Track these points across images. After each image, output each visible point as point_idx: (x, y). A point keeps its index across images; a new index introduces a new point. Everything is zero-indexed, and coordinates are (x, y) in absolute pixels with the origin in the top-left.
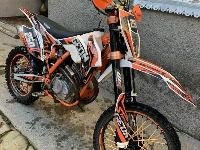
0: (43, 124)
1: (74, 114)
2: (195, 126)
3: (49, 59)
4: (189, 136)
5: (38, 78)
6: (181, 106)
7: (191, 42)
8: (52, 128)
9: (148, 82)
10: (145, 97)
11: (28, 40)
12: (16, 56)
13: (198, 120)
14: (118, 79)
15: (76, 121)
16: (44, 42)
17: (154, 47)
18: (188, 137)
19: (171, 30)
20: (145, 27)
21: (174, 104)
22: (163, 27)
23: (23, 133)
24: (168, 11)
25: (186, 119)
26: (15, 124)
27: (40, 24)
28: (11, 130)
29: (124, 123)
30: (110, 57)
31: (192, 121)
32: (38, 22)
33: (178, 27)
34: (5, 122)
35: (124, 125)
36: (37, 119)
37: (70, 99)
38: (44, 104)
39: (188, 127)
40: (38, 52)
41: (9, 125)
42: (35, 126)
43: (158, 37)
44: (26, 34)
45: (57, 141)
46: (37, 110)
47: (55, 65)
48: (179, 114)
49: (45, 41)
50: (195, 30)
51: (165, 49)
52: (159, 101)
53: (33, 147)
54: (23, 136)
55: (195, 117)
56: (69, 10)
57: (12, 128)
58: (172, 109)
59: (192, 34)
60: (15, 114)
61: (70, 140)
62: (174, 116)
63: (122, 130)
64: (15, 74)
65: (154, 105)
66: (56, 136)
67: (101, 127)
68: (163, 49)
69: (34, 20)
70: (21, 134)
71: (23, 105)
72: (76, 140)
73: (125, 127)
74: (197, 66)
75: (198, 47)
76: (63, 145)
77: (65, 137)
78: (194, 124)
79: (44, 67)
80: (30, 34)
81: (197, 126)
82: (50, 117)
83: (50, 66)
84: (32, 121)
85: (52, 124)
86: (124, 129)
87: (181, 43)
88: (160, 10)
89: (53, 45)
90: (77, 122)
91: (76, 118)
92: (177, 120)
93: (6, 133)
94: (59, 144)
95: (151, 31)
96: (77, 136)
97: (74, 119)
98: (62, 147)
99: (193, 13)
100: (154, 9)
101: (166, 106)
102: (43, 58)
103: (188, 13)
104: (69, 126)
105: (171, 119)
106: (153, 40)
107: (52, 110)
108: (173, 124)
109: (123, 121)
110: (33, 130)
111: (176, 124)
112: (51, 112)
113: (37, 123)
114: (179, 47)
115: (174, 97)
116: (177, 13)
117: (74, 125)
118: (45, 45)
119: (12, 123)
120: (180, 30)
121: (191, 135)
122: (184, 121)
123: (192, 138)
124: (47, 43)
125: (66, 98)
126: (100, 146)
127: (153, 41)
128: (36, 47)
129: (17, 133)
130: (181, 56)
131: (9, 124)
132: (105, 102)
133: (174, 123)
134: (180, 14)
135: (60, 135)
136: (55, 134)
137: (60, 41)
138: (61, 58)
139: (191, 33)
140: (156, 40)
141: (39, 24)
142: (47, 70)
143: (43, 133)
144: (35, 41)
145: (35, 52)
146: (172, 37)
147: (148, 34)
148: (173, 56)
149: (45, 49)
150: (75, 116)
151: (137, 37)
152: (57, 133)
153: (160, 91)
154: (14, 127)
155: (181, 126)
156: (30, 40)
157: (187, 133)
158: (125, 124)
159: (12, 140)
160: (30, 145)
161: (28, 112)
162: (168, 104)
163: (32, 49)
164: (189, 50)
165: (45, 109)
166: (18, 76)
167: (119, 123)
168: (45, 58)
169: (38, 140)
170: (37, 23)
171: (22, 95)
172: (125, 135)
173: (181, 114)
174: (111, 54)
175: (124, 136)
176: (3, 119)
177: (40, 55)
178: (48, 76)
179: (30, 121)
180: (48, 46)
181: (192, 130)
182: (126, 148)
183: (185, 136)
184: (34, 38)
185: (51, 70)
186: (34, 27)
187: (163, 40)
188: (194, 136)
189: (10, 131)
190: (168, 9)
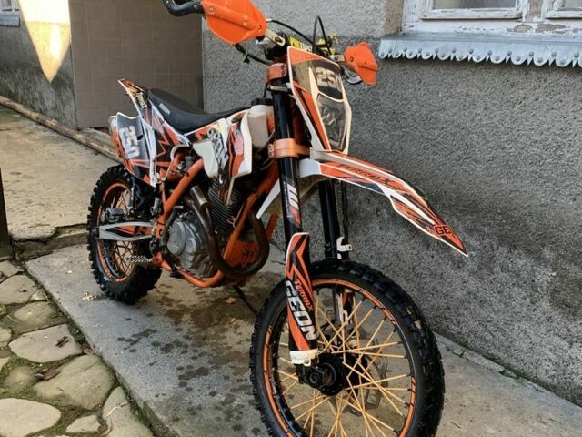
0: (155, 344)
1: (237, 327)
2: (553, 356)
3: (166, 182)
4: (540, 388)
5: (145, 228)
6: (513, 303)
7: (517, 129)
8: (176, 351)
9: (429, 246)
10: (426, 287)
11: (126, 143)
12: (110, 188)
13: (558, 338)
14: (291, 202)
15: (237, 341)
16: (157, 144)
17: (434, 152)
18: (537, 390)
19: (468, 105)
20: (409, 105)
21: (494, 298)
22: (450, 100)
23: (106, 358)
24: (455, 58)
25: (529, 341)
26: (94, 340)
27: (153, 107)
28: (83, 354)
29: (304, 304)
30: (273, 154)
31: (543, 343)
32: (148, 104)
33: (483, 93)
34: (72, 337)
35: (303, 307)
36: (146, 334)
37: (203, 267)
38: (170, 305)
39: (537, 363)
40: (145, 166)
41: (81, 344)
42: (135, 346)
43: (440, 126)
44: (122, 131)
45: (180, 377)
46: (150, 315)
47: (175, 193)
48: (511, 327)
49: (160, 142)
50: (522, 96)
51: (460, 153)
52: (459, 294)
53: (124, 389)
54: (106, 365)
55: (551, 331)
56: (247, 87)
57: (85, 351)
58: (492, 315)
59: (516, 108)
60: (99, 321)
61: (212, 377)
62: (498, 335)
63: (298, 320)
64: (101, 227)
65: (449, 308)
66: (180, 369)
67: (267, 328)
68: (455, 155)
69: (141, 99)
70: (103, 361)
71: (120, 303)
72: (226, 378)
73: (305, 313)
74: (537, 188)
75: (533, 138)
76: (192, 387)
77: (202, 372)
78: (549, 352)
79: (156, 200)
80: (130, 131)
81: (558, 356)
82: (179, 330)
83: (168, 195)
84: (134, 336)
85: (178, 344)
86: (302, 318)
87: (494, 134)
88: (437, 56)
89: (174, 149)
90: (239, 343)
91: (240, 334)
92: (507, 344)
93: (70, 358)
94: (182, 385)
95: (424, 111)
96: (231, 371)
97: (235, 336)
98: (189, 390)
99: (509, 55)
100: (424, 57)
101: (478, 307)
102: (153, 180)
103: (498, 55)
104: (218, 351)
105: (493, 344)
106: (430, 134)
107: (185, 315)
108: (499, 358)
109: (301, 298)
110: (132, 354)
111: (506, 355)
112: (183, 319)
113: (144, 340)
114: (491, 144)
115: (494, 279)
116: (475, 60)
117: (229, 348)
118: (159, 150)
119: (87, 339)
120: (488, 100)
121: (547, 386)
122: (525, 346)
123: (548, 392)
124: (163, 145)
125: (196, 266)
126: (266, 376)
127: (430, 137)
128: (141, 157)
129: (94, 359)
130: (498, 168)
131: (82, 341)
132: (324, 304)
133: (501, 355)
134: (481, 60)
135: (189, 367)
136: (181, 364)
137: (187, 137)
138: (188, 175)
139: (514, 104)
140: (436, 132)
141: (150, 107)
142: (161, 206)
143: (152, 361)
144: (139, 145)
145: (140, 167)
146: (473, 121)
147: (418, 120)
148: (480, 170)
149: (159, 159)
150: (239, 331)
151: (344, 111)
152: (184, 361)
153: (459, 267)
154: (90, 348)
155: (518, 361)
156: (130, 143)
157: (536, 381)
158: (305, 306)
159: (80, 371)
160: (119, 385)
161: (128, 319)
162: (481, 302)
163: (133, 163)
164: (513, 150)
165: (171, 314)
166: (107, 230)
167: (292, 303)
168: (159, 180)
169: (136, 374)
170: (146, 106)
171: (118, 280)
172: (307, 332)
173: (516, 327)
174: (275, 147)
175: (304, 334)
176: (70, 331)
177: (148, 175)
178: (161, 219)
179: (128, 336)
180: (165, 152)
181: (547, 372)
182: (309, 365)
183: (530, 387)
184: (139, 138)
185: (167, 205)
186: (140, 115)
187: (453, 131)
188: (555, 387)
189: (79, 355)
190: (454, 52)
